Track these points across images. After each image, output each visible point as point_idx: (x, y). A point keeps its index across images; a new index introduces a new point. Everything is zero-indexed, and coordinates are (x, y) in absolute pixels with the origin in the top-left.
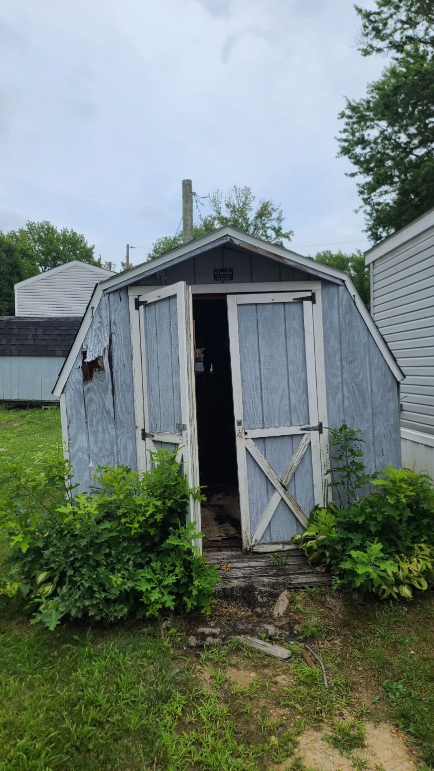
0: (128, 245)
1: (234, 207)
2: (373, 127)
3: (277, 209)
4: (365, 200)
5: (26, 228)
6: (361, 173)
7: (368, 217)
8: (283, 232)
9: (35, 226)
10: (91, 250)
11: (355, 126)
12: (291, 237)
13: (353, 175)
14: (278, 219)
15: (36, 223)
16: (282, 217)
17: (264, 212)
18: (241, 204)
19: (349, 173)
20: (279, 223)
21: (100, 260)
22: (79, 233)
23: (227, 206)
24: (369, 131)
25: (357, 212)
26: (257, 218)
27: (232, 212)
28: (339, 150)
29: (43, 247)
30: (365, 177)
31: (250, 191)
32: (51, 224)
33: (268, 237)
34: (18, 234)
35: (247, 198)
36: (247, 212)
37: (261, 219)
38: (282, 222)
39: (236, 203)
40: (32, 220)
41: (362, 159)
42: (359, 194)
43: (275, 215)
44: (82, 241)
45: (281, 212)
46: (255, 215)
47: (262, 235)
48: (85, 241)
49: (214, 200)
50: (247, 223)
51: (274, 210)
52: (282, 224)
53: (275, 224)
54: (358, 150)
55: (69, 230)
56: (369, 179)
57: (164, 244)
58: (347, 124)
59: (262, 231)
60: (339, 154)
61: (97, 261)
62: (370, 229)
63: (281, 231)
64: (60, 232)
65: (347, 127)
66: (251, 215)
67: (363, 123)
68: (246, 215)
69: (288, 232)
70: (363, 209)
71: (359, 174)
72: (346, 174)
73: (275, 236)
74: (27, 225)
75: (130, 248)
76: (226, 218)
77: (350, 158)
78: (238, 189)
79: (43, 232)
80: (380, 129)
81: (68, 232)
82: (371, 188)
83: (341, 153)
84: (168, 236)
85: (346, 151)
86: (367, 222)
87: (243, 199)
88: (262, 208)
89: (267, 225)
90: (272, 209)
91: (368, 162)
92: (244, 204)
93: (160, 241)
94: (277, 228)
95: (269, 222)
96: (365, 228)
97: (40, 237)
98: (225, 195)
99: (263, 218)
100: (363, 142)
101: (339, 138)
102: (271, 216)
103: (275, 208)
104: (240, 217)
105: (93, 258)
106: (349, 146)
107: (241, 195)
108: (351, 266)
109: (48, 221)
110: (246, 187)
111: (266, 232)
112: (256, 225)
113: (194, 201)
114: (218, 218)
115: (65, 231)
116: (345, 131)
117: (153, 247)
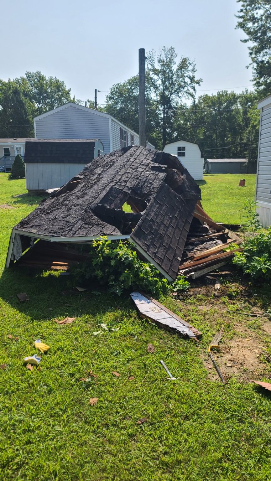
0: (96, 90)
1: (164, 62)
2: (260, 8)
3: (193, 63)
4: (253, 59)
5: (25, 77)
6: (250, 39)
7: (255, 71)
8: (196, 79)
9: (31, 75)
10: (68, 92)
11: (248, 7)
12: (201, 83)
13: (245, 41)
14: (193, 70)
15: (32, 73)
16: (196, 69)
17: (184, 65)
18: (168, 60)
19: (243, 39)
20: (193, 73)
21: (74, 99)
22: (60, 79)
23: (159, 61)
24: (257, 11)
25: (247, 67)
26: (178, 69)
27: (162, 65)
28: (237, 24)
29: (37, 89)
30: (253, 43)
31: (175, 50)
32: (42, 74)
33: (186, 83)
34: (20, 81)
35: (172, 55)
36: (172, 65)
37: (181, 70)
38: (195, 73)
39: (165, 59)
40: (29, 71)
41: (252, 30)
42: (249, 55)
43: (191, 68)
44: (62, 85)
45: (195, 65)
46: (177, 68)
47: (181, 82)
48: (65, 86)
49: (150, 57)
50: (172, 73)
51: (190, 64)
52: (195, 74)
53: (191, 74)
54: (250, 25)
55: (54, 78)
56: (256, 44)
57: (117, 88)
58: (243, 6)
59: (181, 79)
60: (237, 26)
61: (73, 99)
62: (255, 79)
63: (194, 79)
64: (48, 79)
65: (242, 8)
66: (175, 68)
67: (253, 6)
68: (171, 67)
69: (199, 79)
70: (251, 66)
71: (249, 40)
72: (241, 41)
73: (190, 82)
74: (26, 74)
75: (97, 92)
76: (158, 69)
77: (244, 30)
78: (166, 49)
79: (37, 79)
80: (264, 9)
81: (53, 79)
82: (258, 51)
83: (238, 26)
84: (119, 83)
85: (242, 26)
86: (253, 75)
87: (170, 56)
88: (182, 62)
89: (185, 75)
90: (189, 63)
91: (256, 32)
92: (170, 60)
93: (114, 86)
94: (192, 77)
95: (187, 73)
96: (252, 78)
97: (35, 83)
98: (158, 53)
99: (183, 70)
100: (253, 19)
101: (237, 15)
102: (188, 68)
103: (191, 62)
104: (167, 69)
105: (70, 98)
106: (243, 21)
107: (168, 53)
108: (239, 102)
109: (40, 71)
110: (171, 47)
111: (184, 79)
112: (178, 75)
113: (146, 63)
114: (153, 70)
115: (51, 79)
116: (242, 11)
117: (110, 91)
